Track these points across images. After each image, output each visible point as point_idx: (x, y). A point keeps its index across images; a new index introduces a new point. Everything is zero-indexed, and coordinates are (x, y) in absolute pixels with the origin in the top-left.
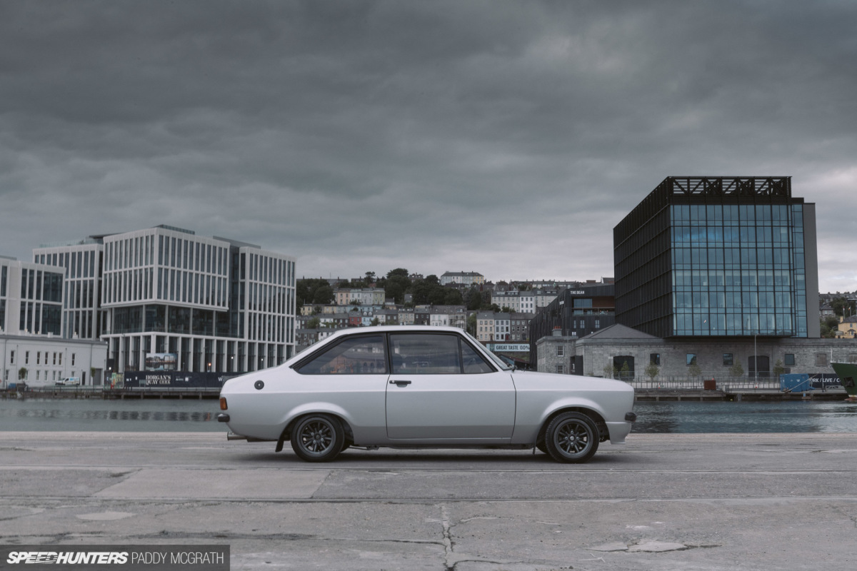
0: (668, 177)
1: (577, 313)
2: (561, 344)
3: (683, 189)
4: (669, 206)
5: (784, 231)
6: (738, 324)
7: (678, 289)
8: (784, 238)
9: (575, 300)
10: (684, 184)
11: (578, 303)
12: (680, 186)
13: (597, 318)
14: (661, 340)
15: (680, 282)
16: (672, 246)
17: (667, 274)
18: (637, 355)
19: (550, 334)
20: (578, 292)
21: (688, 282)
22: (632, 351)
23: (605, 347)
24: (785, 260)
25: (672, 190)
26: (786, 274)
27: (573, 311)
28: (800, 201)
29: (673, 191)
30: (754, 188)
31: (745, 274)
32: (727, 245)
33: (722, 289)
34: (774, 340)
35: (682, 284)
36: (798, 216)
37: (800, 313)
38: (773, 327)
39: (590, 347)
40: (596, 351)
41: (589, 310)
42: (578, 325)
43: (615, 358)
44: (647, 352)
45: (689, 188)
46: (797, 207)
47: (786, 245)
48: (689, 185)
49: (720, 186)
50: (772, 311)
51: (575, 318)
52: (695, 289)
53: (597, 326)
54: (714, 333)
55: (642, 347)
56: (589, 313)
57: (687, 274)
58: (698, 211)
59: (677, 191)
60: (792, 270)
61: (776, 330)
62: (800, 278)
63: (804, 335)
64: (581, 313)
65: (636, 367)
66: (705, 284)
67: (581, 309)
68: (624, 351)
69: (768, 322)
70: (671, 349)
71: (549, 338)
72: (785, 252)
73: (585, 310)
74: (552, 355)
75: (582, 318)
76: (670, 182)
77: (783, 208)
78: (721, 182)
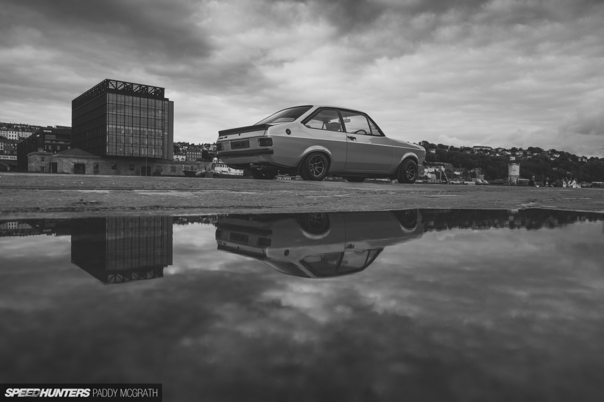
0: (106, 79)
1: (46, 142)
2: (43, 156)
3: (114, 87)
4: (106, 93)
5: (160, 112)
6: (138, 152)
7: (110, 133)
8: (160, 115)
9: (46, 135)
10: (114, 84)
11: (47, 137)
12: (112, 85)
13: (59, 145)
14: (99, 157)
15: (111, 130)
16: (107, 112)
17: (104, 126)
18: (87, 164)
19: (37, 151)
20: (48, 131)
21: (114, 131)
22: (85, 161)
23: (70, 159)
24: (160, 125)
25: (108, 85)
26: (160, 131)
27: (45, 140)
28: (167, 99)
29: (109, 87)
30: (148, 91)
31: (142, 129)
32: (134, 115)
33: (131, 135)
34: (153, 160)
35: (111, 131)
36: (166, 106)
37: (165, 149)
38: (154, 154)
39: (62, 158)
40: (65, 160)
41: (54, 140)
42: (48, 147)
43: (75, 164)
44: (92, 162)
45: (117, 86)
46: (166, 102)
47: (161, 118)
48: (117, 85)
49: (132, 87)
50: (154, 147)
51: (46, 144)
52: (118, 134)
53: (58, 149)
54: (126, 155)
55: (89, 160)
56: (53, 142)
57: (114, 127)
58: (121, 98)
59: (111, 87)
60: (163, 130)
61: (155, 155)
62: (166, 133)
63: (166, 158)
64: (49, 142)
65: (86, 169)
66: (123, 132)
67: (49, 140)
68: (80, 161)
69: (152, 152)
70: (104, 161)
71: (37, 153)
72: (160, 122)
73: (52, 141)
74: (38, 161)
75: (49, 144)
76: (107, 82)
77: (161, 101)
78: (132, 86)
